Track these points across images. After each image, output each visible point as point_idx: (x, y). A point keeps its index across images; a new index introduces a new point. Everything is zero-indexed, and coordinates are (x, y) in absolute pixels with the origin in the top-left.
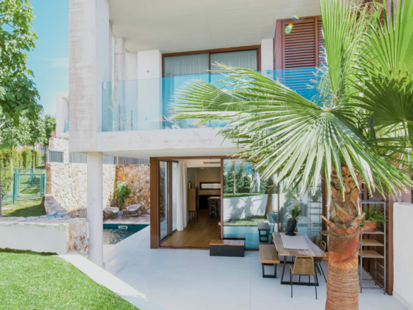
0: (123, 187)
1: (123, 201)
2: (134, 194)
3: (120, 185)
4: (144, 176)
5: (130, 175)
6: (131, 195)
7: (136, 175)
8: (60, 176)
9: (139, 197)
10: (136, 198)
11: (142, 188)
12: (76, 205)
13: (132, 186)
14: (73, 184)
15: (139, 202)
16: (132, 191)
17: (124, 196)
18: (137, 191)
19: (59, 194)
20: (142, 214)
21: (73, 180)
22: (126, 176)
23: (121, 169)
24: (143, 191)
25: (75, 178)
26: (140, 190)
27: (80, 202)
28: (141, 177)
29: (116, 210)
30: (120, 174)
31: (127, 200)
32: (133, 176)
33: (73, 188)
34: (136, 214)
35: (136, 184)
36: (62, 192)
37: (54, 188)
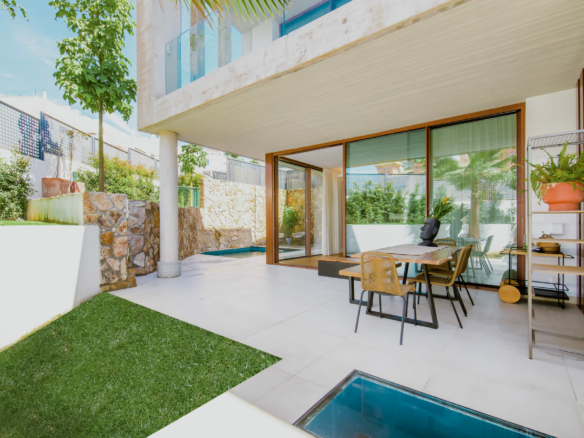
0: (290, 213)
3: (287, 210)
5: (299, 201)
13: (302, 212)
14: (230, 202)
16: (302, 217)
19: (213, 210)
22: (296, 201)
23: (291, 194)
25: (233, 197)
27: (240, 223)
30: (290, 199)
31: (297, 228)
33: (231, 207)
36: (217, 209)
37: (207, 203)
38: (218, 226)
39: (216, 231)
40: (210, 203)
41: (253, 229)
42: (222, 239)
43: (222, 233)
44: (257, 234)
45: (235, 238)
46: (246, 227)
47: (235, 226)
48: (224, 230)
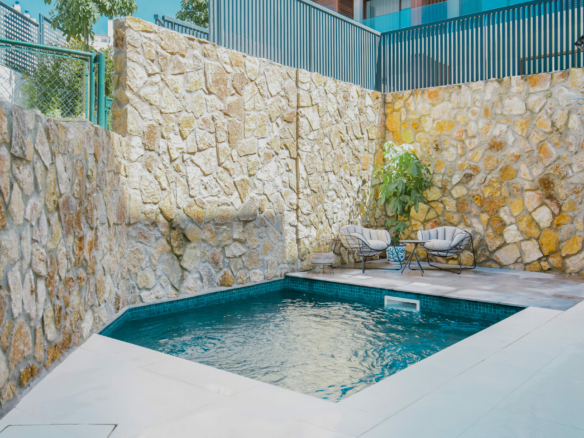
0: (406, 160)
1: (406, 212)
2: (443, 189)
3: (395, 151)
4: (482, 123)
5: (428, 125)
6: (433, 194)
7: (452, 124)
8: (169, 78)
9: (461, 204)
10: (451, 205)
11: (476, 169)
12: (235, 198)
13: (438, 164)
14: (221, 119)
15: (462, 220)
16: (437, 179)
17: (407, 192)
18: (456, 178)
19: (162, 143)
20: (475, 263)
21: (220, 105)
22: (417, 126)
23: (398, 104)
24: (478, 178)
25: (230, 99)
26: (469, 177)
27: (252, 194)
28: (472, 128)
29: (379, 239)
30: (394, 121)
31: (419, 212)
32: (441, 127)
33: (223, 136)
34: (452, 264)
35: (450, 155)
36: (176, 142)
37: (138, 118)
38: (176, 202)
39: (172, 225)
40: (151, 116)
41: (291, 217)
42: (192, 256)
43: (192, 230)
44: (304, 231)
45: (235, 249)
46: (268, 209)
47: (236, 205)
48: (198, 222)
